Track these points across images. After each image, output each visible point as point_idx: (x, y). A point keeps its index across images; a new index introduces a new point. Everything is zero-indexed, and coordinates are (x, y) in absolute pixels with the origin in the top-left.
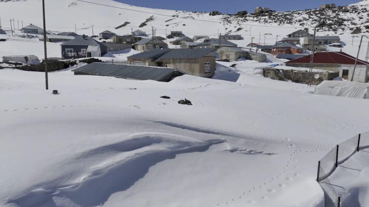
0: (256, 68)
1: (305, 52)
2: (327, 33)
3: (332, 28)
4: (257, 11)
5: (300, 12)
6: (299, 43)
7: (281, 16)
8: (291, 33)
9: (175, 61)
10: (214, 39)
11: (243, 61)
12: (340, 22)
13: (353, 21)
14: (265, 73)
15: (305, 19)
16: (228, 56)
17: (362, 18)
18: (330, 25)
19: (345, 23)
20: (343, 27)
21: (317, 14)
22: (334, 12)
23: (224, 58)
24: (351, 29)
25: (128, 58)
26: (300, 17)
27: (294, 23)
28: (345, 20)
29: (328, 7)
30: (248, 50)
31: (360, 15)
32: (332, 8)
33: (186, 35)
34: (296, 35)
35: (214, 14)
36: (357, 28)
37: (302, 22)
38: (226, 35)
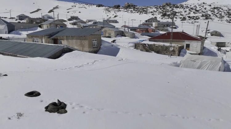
0: (129, 43)
1: (157, 32)
2: (167, 20)
3: (170, 17)
4: (126, 5)
5: (152, 7)
6: (152, 26)
7: (141, 9)
8: (147, 19)
9: (68, 38)
10: (100, 22)
11: (120, 38)
12: (174, 14)
13: (181, 13)
14: (136, 46)
15: (155, 11)
16: (110, 34)
17: (186, 12)
18: (169, 15)
19: (177, 14)
20: (176, 16)
21: (161, 9)
22: (170, 7)
23: (107, 35)
24: (181, 18)
25: (27, 35)
26: (151, 10)
27: (148, 14)
28: (177, 13)
29: (167, 5)
30: (123, 30)
31: (185, 10)
32: (169, 5)
33: (81, 19)
34: (150, 21)
35: (99, 6)
36: (184, 17)
37: (153, 13)
38: (108, 20)
